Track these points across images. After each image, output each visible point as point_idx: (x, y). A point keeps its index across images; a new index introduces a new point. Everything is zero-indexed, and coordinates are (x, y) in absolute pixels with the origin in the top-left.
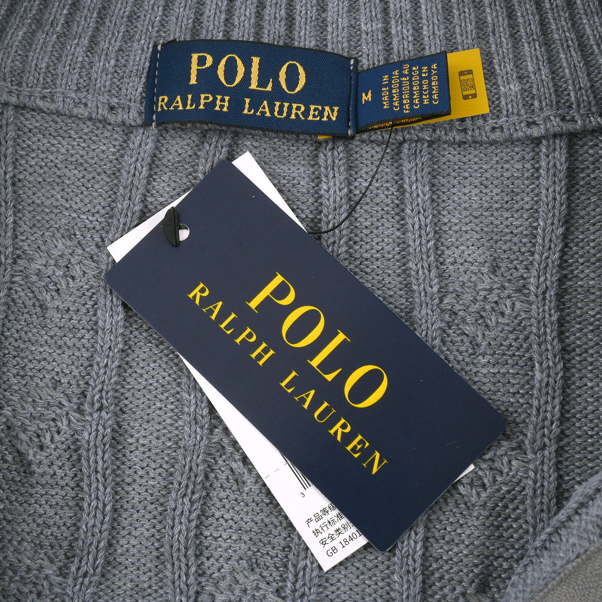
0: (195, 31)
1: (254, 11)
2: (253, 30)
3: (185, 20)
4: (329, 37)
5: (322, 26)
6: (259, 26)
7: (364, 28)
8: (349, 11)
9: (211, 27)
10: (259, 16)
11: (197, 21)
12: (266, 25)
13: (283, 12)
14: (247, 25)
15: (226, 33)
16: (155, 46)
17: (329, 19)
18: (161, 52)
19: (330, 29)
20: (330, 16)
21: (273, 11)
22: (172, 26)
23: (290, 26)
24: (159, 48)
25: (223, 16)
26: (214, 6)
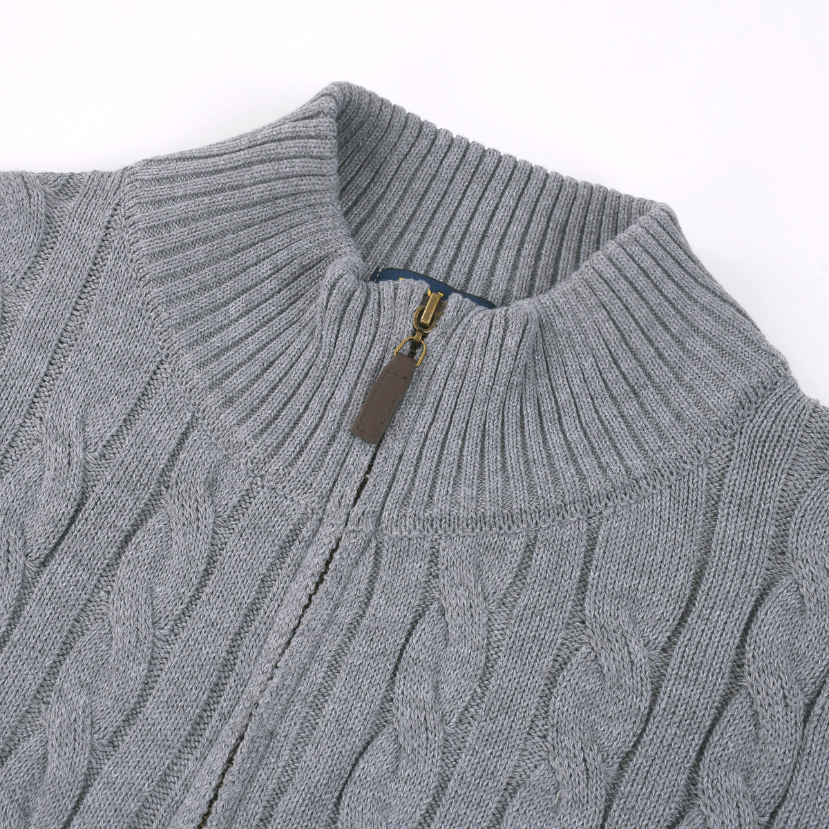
0: (407, 265)
1: (448, 263)
2: (444, 275)
3: (402, 257)
4: (491, 293)
5: (488, 285)
6: (448, 274)
7: (515, 293)
8: (509, 280)
9: (418, 265)
10: (450, 267)
11: (410, 259)
12: (452, 274)
13: (466, 269)
14: (441, 270)
15: (427, 271)
16: (378, 269)
17: (494, 281)
18: (380, 274)
19: (493, 288)
20: (495, 280)
21: (460, 266)
22: (393, 259)
23: (468, 280)
24: (380, 270)
25: (428, 261)
26: (424, 252)
